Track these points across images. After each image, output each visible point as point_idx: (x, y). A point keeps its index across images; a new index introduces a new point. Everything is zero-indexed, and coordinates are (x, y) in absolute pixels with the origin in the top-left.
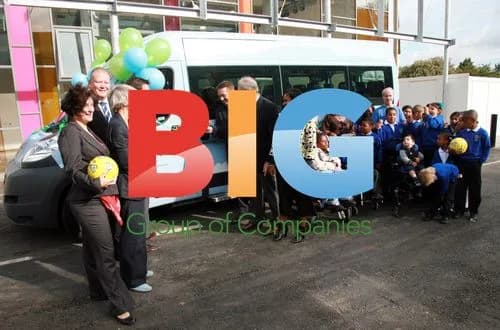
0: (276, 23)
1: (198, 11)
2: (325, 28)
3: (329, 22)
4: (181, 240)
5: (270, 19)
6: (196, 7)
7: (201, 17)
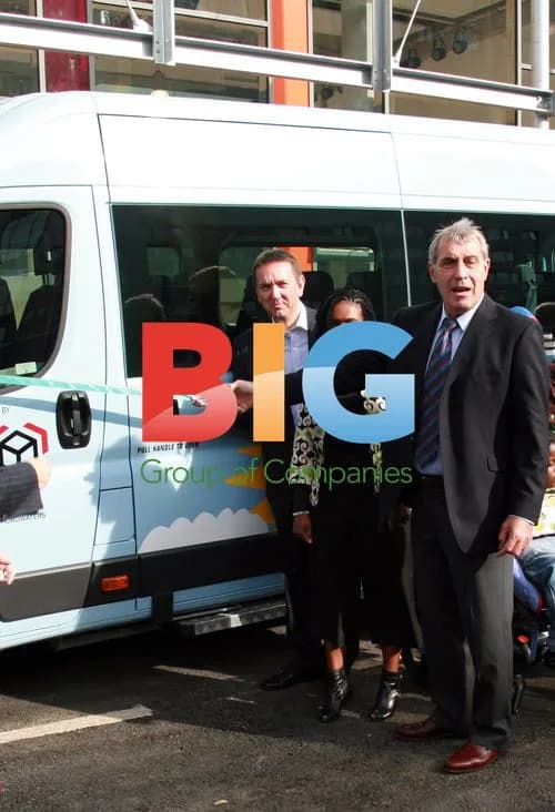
0: (384, 83)
1: (148, 40)
2: (532, 103)
3: (545, 87)
4: (84, 760)
5: (367, 70)
6: (141, 27)
7: (156, 58)
